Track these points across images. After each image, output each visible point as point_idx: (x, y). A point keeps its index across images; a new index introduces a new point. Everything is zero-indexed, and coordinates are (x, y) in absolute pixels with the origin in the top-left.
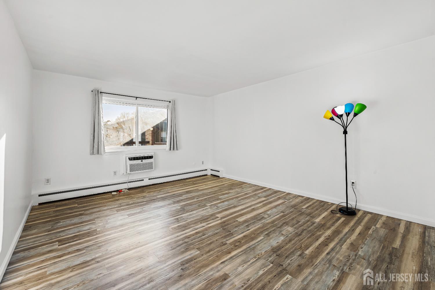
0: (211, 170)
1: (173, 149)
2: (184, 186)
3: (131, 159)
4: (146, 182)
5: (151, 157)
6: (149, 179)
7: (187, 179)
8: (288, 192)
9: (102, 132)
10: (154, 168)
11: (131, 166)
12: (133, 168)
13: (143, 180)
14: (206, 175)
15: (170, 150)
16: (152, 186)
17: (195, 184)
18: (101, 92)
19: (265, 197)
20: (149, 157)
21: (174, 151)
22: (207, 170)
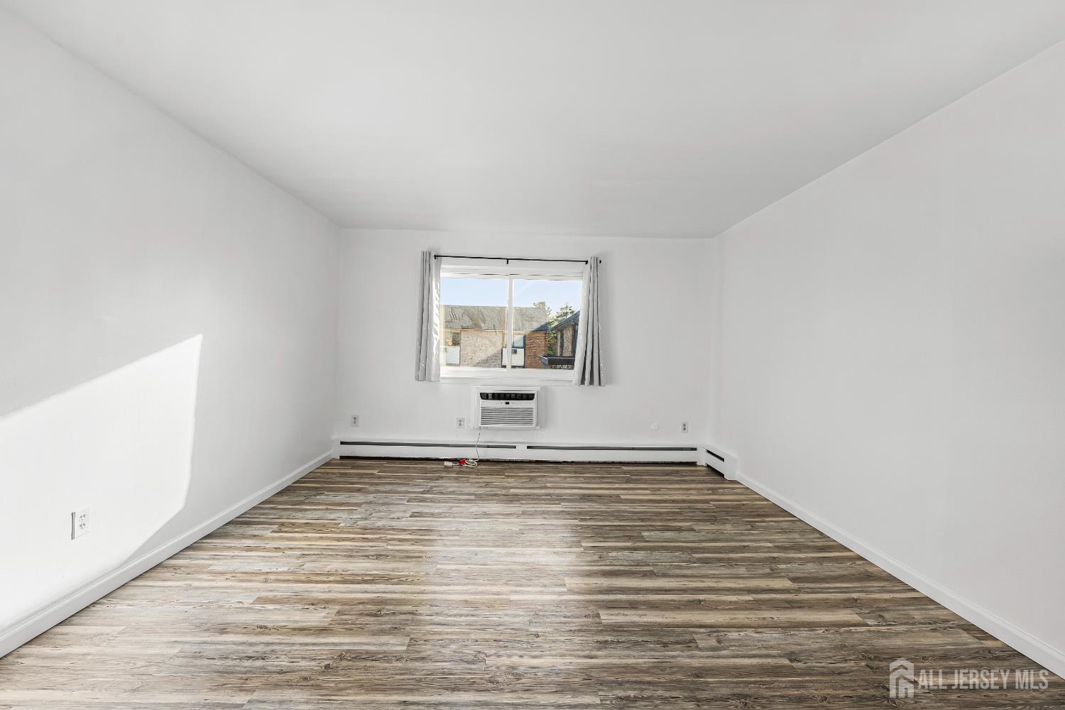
0: (709, 452)
1: (591, 382)
2: (598, 480)
3: (485, 396)
4: (521, 453)
5: (529, 397)
6: (529, 447)
7: (621, 463)
8: (924, 591)
9: (434, 336)
10: (534, 422)
11: (484, 410)
12: (487, 417)
13: (515, 447)
14: (693, 464)
15: (583, 382)
16: (533, 465)
17: (636, 481)
18: (435, 256)
19: (794, 580)
20: (524, 397)
21: (591, 386)
22: (695, 449)
